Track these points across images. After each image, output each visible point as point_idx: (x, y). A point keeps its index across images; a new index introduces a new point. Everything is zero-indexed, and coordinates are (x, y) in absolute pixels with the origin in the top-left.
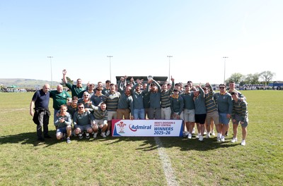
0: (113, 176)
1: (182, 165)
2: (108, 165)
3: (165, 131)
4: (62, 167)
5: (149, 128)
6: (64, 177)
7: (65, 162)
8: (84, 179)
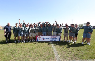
0: (35, 54)
1: (60, 50)
2: (34, 50)
3: (54, 40)
4: (17, 51)
5: (49, 38)
6: (17, 54)
7: (18, 49)
8: (24, 55)
